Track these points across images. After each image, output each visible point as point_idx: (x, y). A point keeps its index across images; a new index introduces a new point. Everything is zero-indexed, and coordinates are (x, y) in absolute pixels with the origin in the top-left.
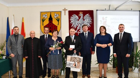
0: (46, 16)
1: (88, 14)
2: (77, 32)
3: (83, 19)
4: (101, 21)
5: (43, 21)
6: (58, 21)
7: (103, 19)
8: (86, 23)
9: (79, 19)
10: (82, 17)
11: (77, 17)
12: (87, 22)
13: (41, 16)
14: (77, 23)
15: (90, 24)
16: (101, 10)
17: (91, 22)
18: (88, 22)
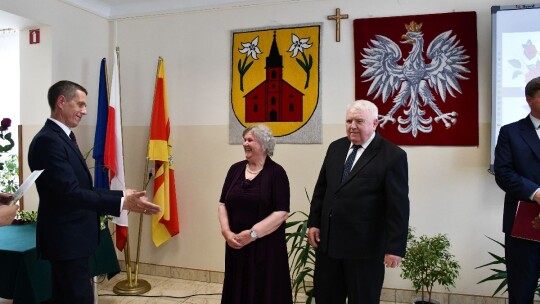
0: (257, 50)
1: (449, 33)
2: (393, 120)
3: (424, 55)
4: (515, 63)
5: (242, 72)
6: (307, 68)
7: (525, 53)
8: (440, 76)
9: (405, 55)
10: (417, 48)
11: (393, 47)
12: (443, 72)
13: (236, 49)
14: (395, 79)
15: (459, 80)
16: (518, 8)
17: (463, 69)
18: (449, 68)
